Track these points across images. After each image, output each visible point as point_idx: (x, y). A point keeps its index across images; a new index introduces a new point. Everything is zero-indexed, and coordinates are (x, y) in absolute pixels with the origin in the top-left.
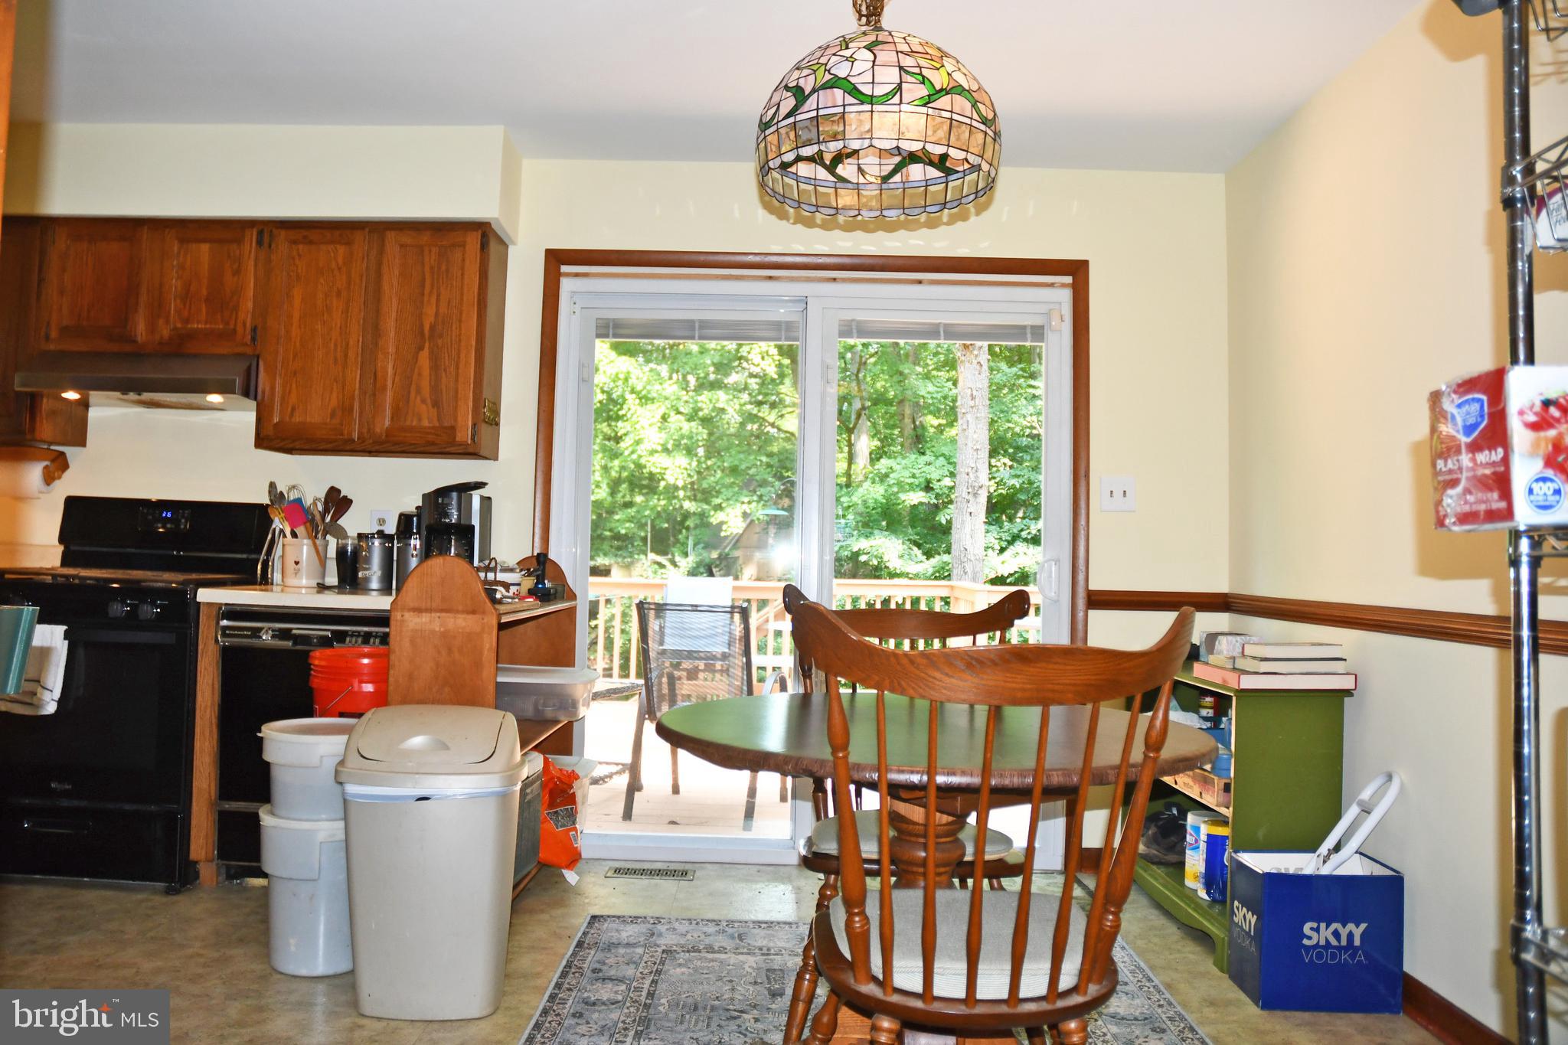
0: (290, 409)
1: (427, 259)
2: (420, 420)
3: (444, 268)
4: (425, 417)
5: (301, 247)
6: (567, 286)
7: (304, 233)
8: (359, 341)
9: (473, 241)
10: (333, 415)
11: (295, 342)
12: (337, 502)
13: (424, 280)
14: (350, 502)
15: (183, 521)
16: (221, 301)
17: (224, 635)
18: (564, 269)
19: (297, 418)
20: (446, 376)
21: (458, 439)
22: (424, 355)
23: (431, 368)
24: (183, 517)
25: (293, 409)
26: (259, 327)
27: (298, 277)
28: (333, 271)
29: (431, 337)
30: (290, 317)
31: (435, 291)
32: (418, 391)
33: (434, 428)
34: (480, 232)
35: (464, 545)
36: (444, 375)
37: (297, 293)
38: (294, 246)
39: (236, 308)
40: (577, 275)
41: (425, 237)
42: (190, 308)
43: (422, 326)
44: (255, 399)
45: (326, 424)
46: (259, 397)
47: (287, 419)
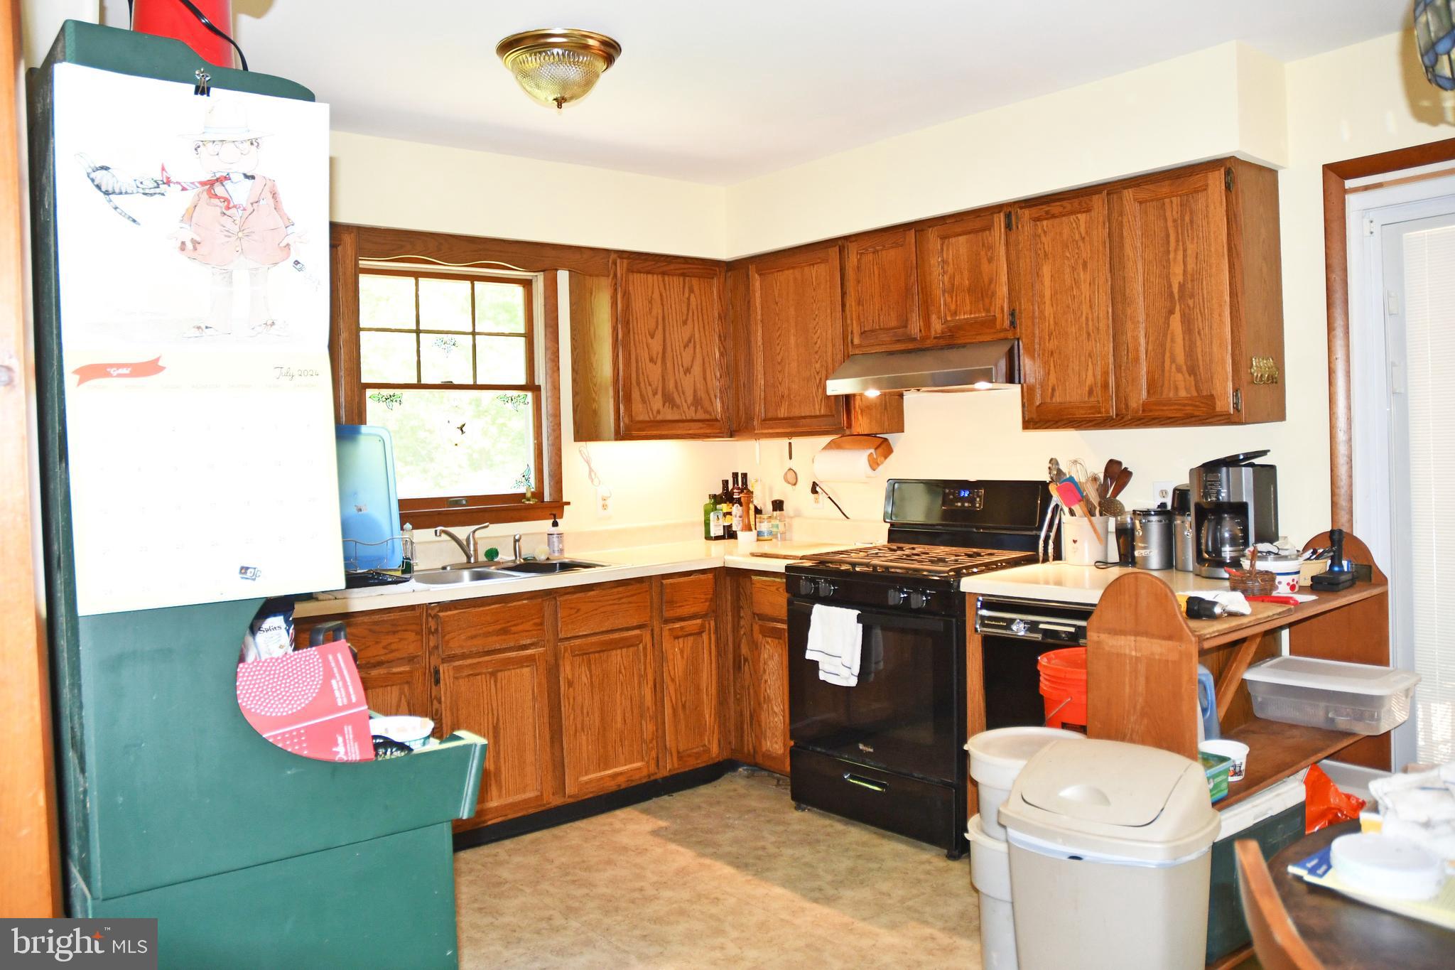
0: (1050, 390)
1: (1168, 214)
2: (1176, 389)
3: (1187, 218)
4: (1180, 387)
5: (1045, 223)
6: (1354, 203)
7: (1046, 208)
8: (1108, 313)
9: (1216, 181)
10: (1091, 392)
11: (1049, 321)
12: (1117, 474)
13: (1168, 236)
14: (1130, 474)
15: (978, 499)
16: (981, 291)
17: (983, 625)
18: (1349, 184)
19: (1058, 398)
20: (1201, 339)
21: (1218, 409)
22: (1176, 321)
23: (1184, 333)
24: (978, 496)
25: (1053, 390)
26: (1017, 311)
27: (1046, 255)
28: (1077, 242)
29: (1182, 297)
30: (1042, 296)
31: (1181, 244)
32: (1173, 360)
33: (1191, 398)
34: (1222, 170)
35: (1239, 524)
36: (1198, 338)
37: (1046, 270)
38: (1038, 223)
39: (993, 294)
40: (1366, 188)
41: (1165, 188)
42: (956, 301)
43: (1170, 286)
44: (1020, 383)
45: (1085, 402)
46: (1022, 381)
47: (1048, 400)
